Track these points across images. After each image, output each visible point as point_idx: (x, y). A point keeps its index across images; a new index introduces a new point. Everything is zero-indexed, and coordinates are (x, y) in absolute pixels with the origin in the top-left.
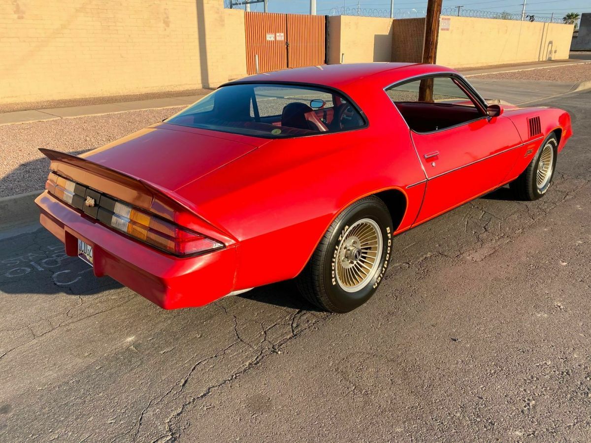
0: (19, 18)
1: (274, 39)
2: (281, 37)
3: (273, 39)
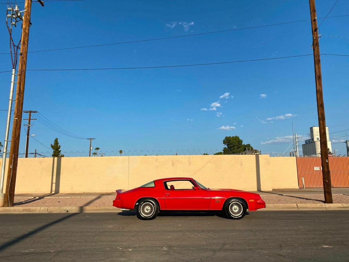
1: (319, 170)
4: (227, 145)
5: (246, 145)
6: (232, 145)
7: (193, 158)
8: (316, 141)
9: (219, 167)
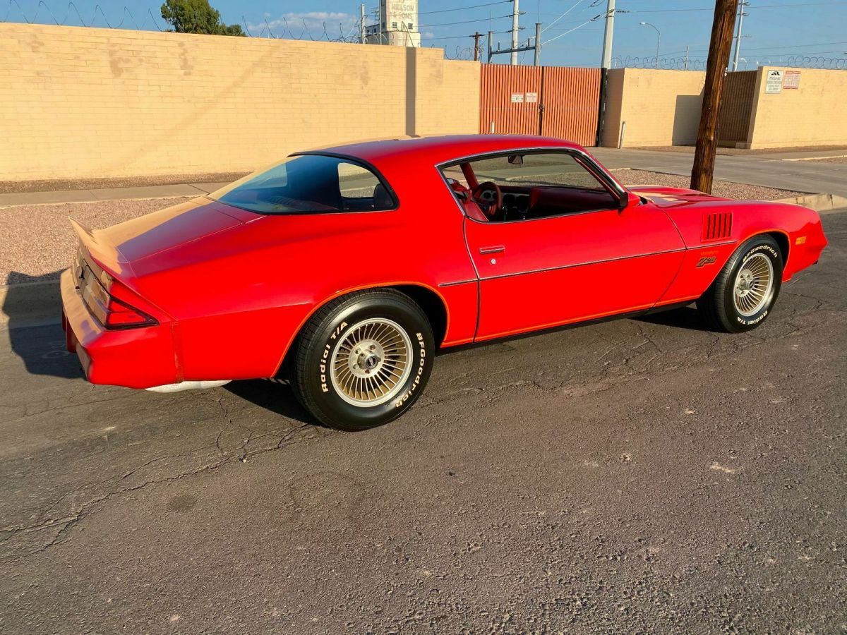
0: (186, 74)
1: (522, 101)
2: (532, 98)
3: (520, 100)
4: (175, 23)
5: (229, 26)
6: (190, 26)
7: (197, 45)
8: (391, 29)
9: (293, 86)
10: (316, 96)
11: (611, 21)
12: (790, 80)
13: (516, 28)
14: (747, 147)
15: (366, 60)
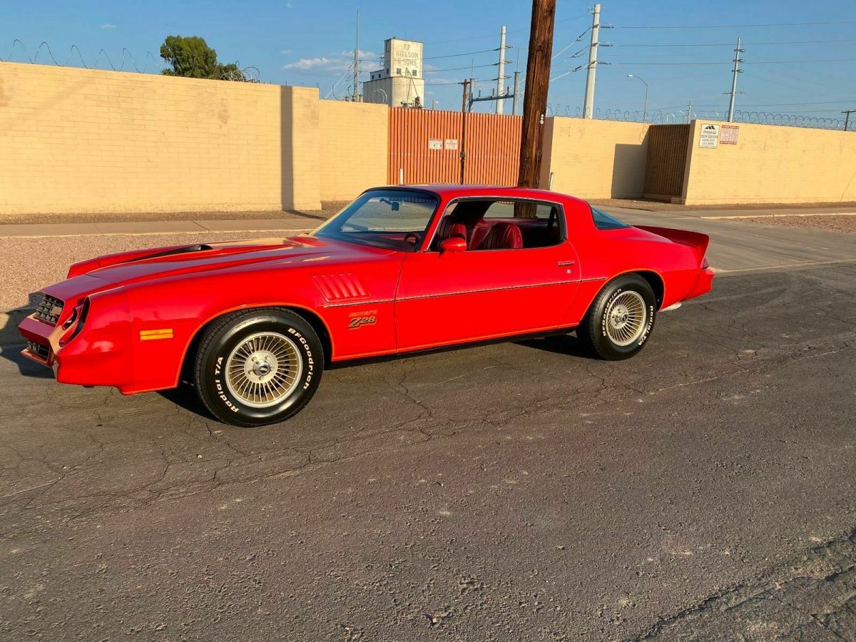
1: (441, 148)
2: (453, 145)
3: (439, 147)
4: (174, 63)
7: (16, 75)
8: (395, 75)
9: (135, 122)
10: (164, 134)
11: (593, 72)
12: (728, 135)
13: (502, 76)
14: (682, 202)
15: (225, 97)
